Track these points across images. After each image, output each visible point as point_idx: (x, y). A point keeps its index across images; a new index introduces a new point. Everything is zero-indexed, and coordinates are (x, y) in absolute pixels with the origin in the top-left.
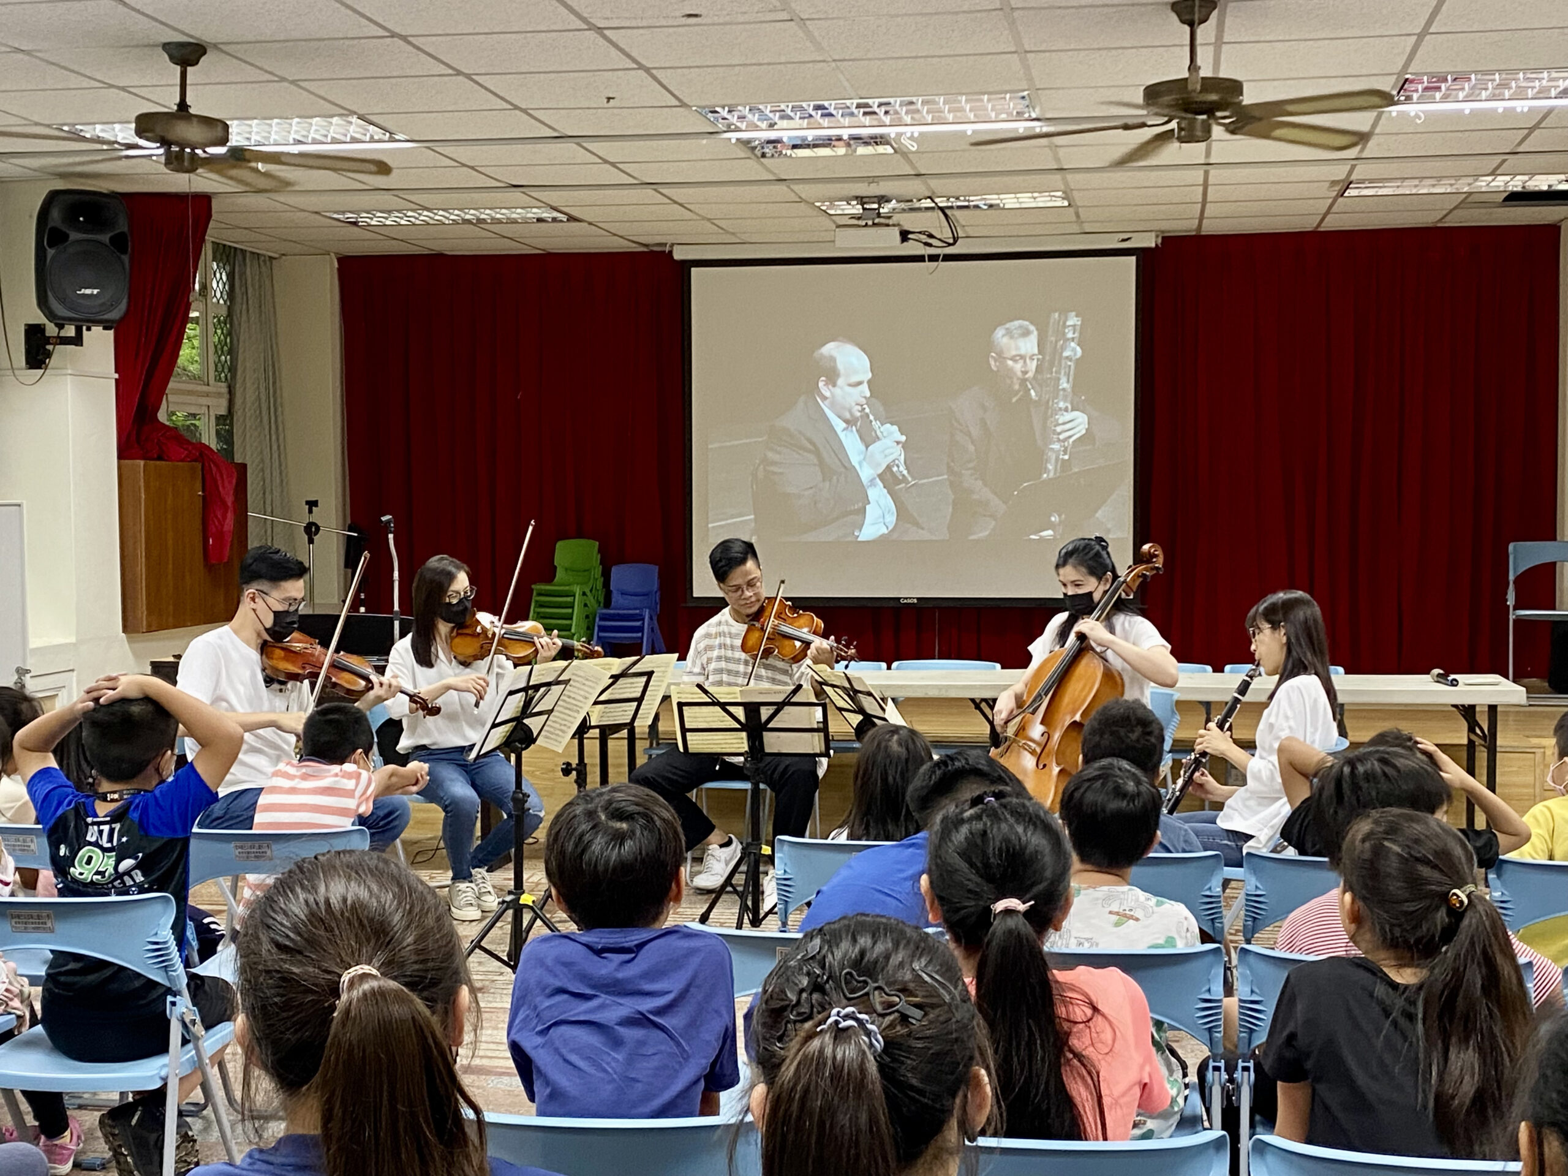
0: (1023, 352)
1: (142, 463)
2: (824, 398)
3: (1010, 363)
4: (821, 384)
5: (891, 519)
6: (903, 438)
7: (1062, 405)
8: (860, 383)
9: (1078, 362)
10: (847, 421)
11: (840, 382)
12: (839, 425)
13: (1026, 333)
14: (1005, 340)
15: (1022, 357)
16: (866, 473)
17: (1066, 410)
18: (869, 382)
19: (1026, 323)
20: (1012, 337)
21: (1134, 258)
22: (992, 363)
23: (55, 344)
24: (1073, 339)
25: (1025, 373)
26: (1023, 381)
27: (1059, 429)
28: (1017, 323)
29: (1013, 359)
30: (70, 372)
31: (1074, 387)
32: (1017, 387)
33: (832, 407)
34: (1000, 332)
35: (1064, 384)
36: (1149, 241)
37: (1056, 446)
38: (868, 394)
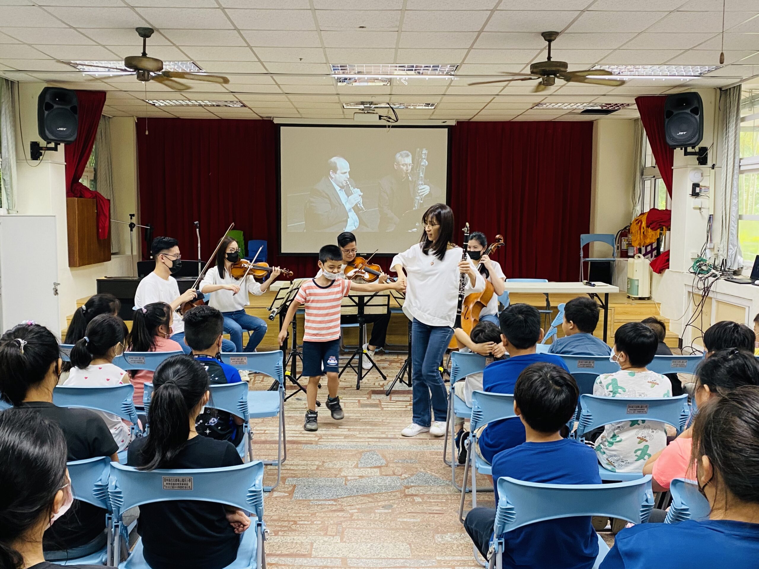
0: (406, 163)
1: (76, 199)
2: (332, 178)
3: (402, 166)
4: (331, 173)
5: (357, 224)
6: (362, 194)
7: (420, 182)
8: (345, 173)
9: (427, 167)
10: (340, 187)
11: (338, 172)
12: (338, 188)
13: (407, 156)
14: (400, 158)
15: (406, 164)
16: (348, 207)
17: (422, 184)
18: (349, 172)
19: (408, 152)
20: (402, 157)
21: (447, 129)
22: (395, 166)
23: (45, 150)
24: (425, 158)
25: (407, 170)
26: (406, 173)
27: (419, 191)
28: (405, 152)
29: (403, 165)
30: (50, 161)
31: (425, 176)
32: (404, 176)
33: (335, 181)
34: (398, 155)
35: (421, 175)
36: (453, 123)
37: (418, 198)
38: (349, 177)
